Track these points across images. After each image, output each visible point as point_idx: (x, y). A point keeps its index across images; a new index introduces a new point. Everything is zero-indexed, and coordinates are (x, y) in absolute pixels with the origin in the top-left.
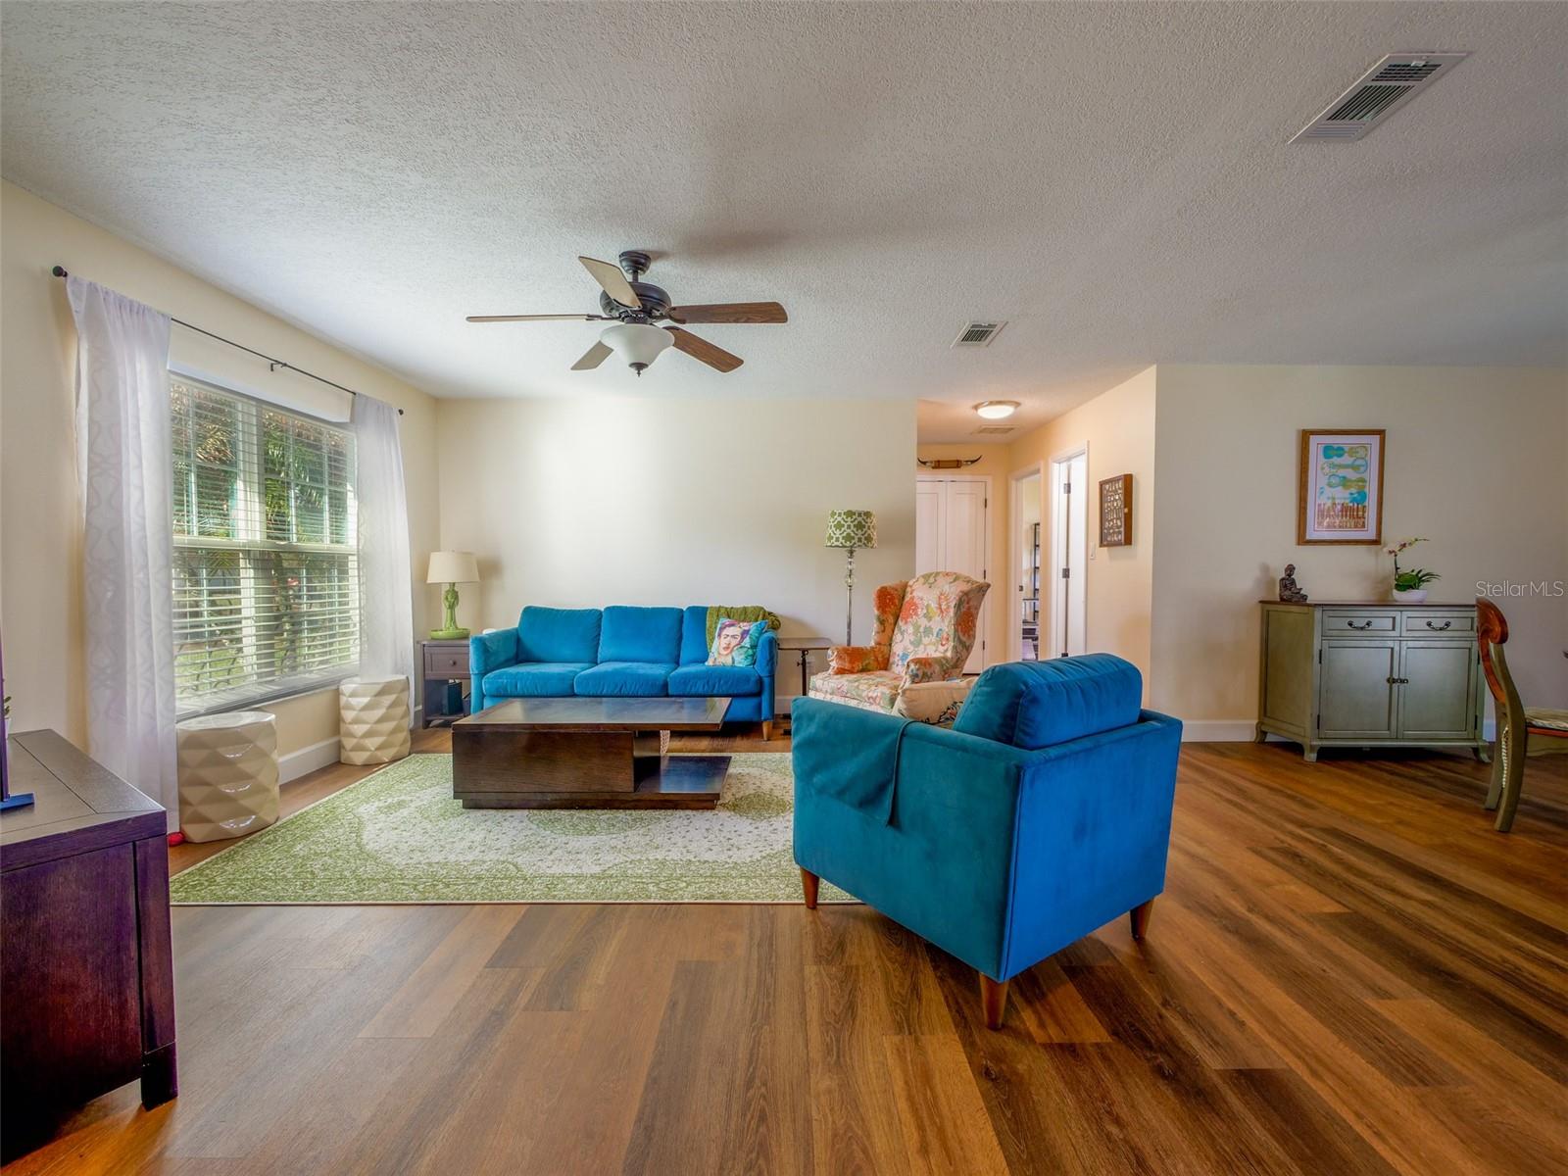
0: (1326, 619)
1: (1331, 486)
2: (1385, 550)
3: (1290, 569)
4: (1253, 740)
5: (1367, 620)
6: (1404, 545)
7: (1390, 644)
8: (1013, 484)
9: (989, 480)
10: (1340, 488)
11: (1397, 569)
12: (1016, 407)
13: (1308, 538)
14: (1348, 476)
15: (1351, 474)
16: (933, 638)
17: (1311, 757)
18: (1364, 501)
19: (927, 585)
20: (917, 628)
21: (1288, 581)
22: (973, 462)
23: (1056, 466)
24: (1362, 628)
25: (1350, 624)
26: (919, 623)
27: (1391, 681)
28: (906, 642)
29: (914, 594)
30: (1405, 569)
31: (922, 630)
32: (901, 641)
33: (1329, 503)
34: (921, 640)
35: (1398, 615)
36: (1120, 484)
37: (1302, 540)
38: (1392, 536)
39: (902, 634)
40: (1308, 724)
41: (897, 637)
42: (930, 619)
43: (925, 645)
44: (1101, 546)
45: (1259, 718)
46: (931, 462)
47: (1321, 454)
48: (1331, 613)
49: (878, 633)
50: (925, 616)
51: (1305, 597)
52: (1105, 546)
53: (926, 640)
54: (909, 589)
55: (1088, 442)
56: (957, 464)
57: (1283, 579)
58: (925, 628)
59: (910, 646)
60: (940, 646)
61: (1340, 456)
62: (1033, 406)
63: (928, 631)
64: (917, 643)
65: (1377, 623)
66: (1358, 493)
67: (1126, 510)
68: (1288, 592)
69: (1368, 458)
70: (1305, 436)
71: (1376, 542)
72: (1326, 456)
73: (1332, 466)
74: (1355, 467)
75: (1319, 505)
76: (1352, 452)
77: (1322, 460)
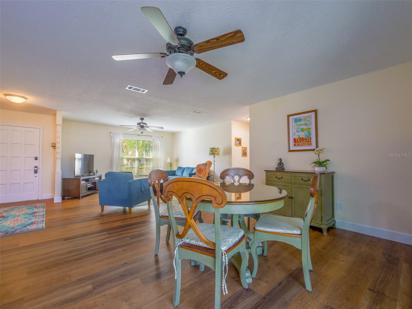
0: (269, 175)
1: (298, 132)
3: (280, 160)
5: (281, 176)
10: (301, 132)
18: (310, 135)
21: (280, 164)
24: (279, 179)
37: (290, 150)
47: (293, 122)
48: (270, 173)
61: (300, 121)
65: (284, 177)
66: (308, 133)
69: (311, 121)
72: (295, 122)
73: (298, 125)
74: (306, 125)
75: (294, 139)
76: (305, 119)
77: (294, 124)
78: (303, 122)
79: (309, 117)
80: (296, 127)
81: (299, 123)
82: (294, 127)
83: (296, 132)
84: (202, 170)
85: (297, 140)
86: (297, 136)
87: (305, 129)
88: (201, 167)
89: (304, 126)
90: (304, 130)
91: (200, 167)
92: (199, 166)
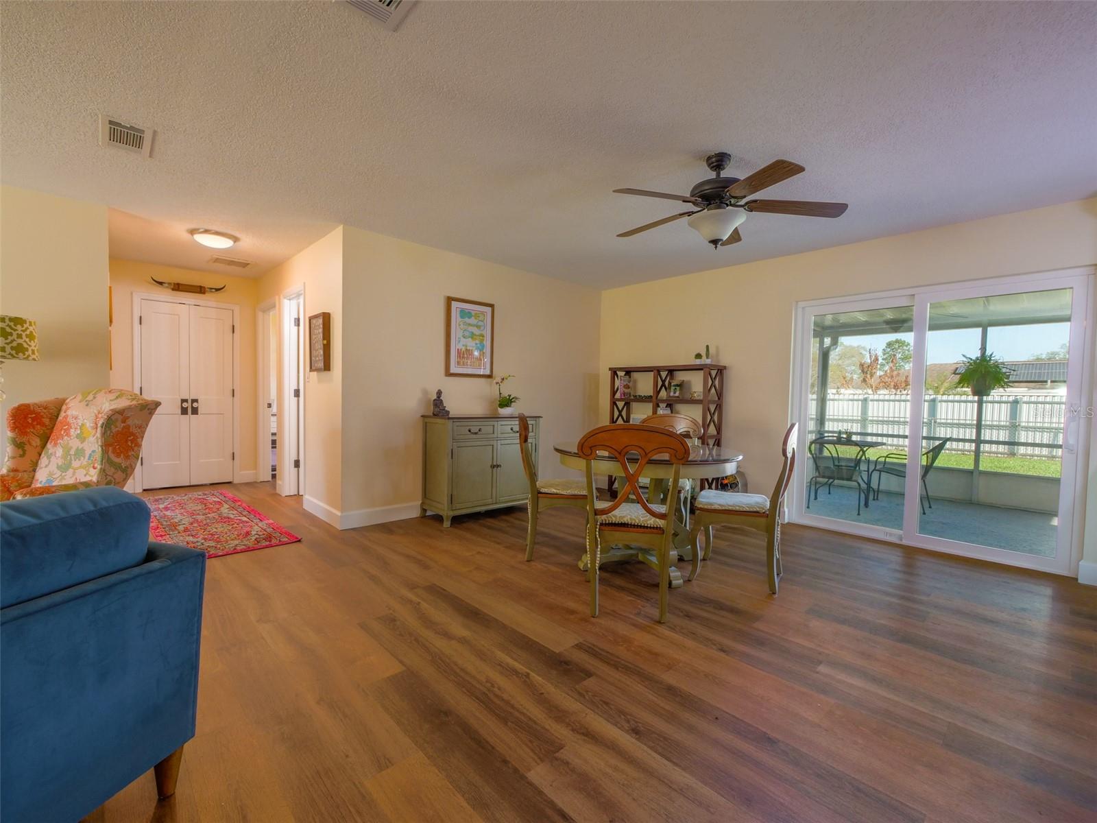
0: (455, 428)
1: (464, 338)
2: (495, 381)
3: (439, 393)
4: (419, 515)
5: (479, 427)
6: (503, 379)
7: (492, 443)
8: (260, 315)
9: (237, 309)
10: (470, 339)
11: (500, 394)
12: (235, 242)
13: (451, 372)
14: (475, 332)
15: (475, 331)
16: (85, 461)
17: (447, 524)
18: (483, 349)
19: (84, 403)
20: (67, 450)
21: (438, 402)
22: (217, 290)
23: (286, 302)
24: (476, 433)
25: (470, 431)
26: (71, 445)
27: (493, 467)
28: (53, 467)
29: (69, 412)
30: (505, 394)
31: (72, 452)
32: (46, 466)
33: (464, 349)
34: (70, 463)
35: (496, 423)
36: (320, 321)
37: (448, 374)
38: (498, 373)
39: (49, 458)
40: (445, 499)
41: (44, 461)
42: (83, 440)
43: (75, 469)
44: (310, 371)
45: (423, 500)
46: (169, 284)
47: (458, 313)
48: (458, 424)
49: (13, 458)
50: (78, 436)
51: (448, 412)
52: (314, 371)
53: (75, 464)
54: (64, 407)
55: (304, 283)
56: (201, 290)
57: (434, 400)
58: (77, 449)
59: (56, 470)
60: (91, 469)
61: (469, 318)
62: (251, 244)
63: (80, 453)
64: (64, 468)
65: (484, 429)
66: (480, 344)
67: (325, 342)
68: (438, 408)
69: (485, 321)
70: (449, 300)
71: (490, 376)
72: (462, 317)
73: (465, 323)
74: (478, 327)
75: (458, 350)
76: (476, 316)
77: (459, 319)
78: (473, 321)
79: (482, 313)
80: (462, 326)
81: (467, 320)
82: (460, 325)
83: (462, 338)
84: (132, 434)
85: (464, 354)
86: (463, 345)
87: (476, 335)
88: (129, 422)
89: (475, 328)
90: (475, 337)
91: (124, 421)
92: (120, 417)
